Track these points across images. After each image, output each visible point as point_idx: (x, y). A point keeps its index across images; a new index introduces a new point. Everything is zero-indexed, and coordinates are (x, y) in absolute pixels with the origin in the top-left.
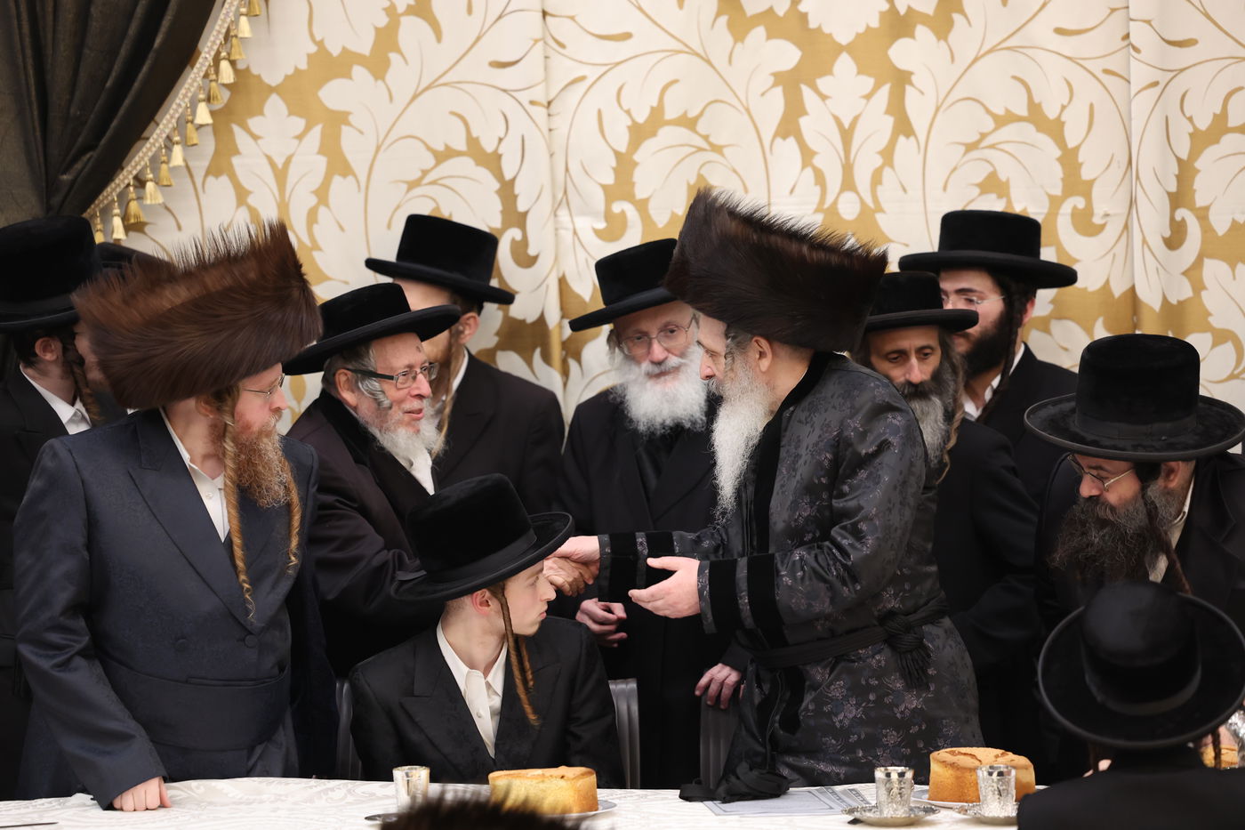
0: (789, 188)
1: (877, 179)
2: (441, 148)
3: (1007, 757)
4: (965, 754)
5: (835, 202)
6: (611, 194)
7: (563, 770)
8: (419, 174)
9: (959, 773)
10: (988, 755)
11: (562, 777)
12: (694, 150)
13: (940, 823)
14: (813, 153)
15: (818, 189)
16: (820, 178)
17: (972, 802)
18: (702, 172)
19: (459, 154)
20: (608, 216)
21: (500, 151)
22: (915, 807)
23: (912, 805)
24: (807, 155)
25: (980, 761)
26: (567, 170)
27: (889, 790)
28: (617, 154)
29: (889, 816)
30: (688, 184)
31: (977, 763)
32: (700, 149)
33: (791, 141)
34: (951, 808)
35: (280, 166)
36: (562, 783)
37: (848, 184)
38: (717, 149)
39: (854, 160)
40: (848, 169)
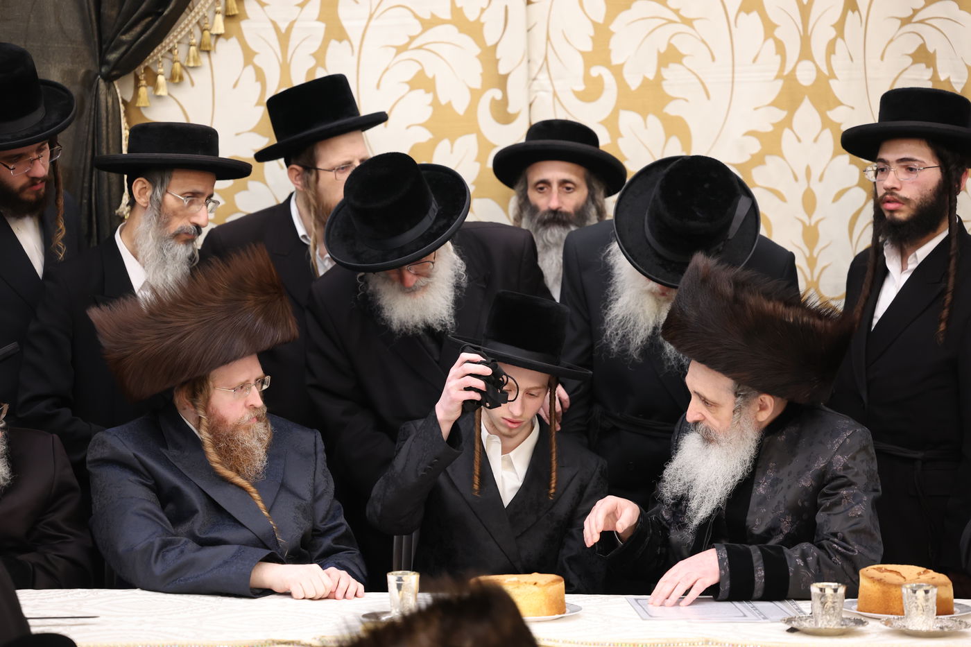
0: (753, 58)
1: (831, 49)
2: (428, 17)
3: (928, 575)
4: (891, 571)
5: (794, 70)
6: (590, 60)
7: (536, 576)
8: (407, 40)
9: (885, 588)
10: (910, 572)
11: (535, 584)
12: (664, 22)
13: (869, 634)
14: (775, 26)
15: (778, 58)
16: (780, 48)
17: (897, 614)
18: (673, 41)
19: (444, 22)
20: (587, 78)
21: (482, 20)
22: (847, 618)
23: (844, 616)
24: (769, 28)
25: (904, 578)
26: (548, 38)
27: (823, 604)
28: (595, 24)
29: (823, 627)
30: (659, 52)
31: (902, 580)
32: (671, 22)
33: (755, 16)
34: (879, 619)
35: (283, 31)
36: (535, 588)
37: (806, 53)
38: (688, 22)
39: (811, 33)
40: (806, 40)
